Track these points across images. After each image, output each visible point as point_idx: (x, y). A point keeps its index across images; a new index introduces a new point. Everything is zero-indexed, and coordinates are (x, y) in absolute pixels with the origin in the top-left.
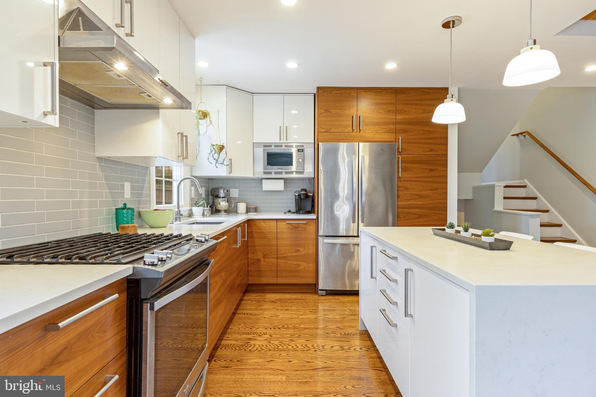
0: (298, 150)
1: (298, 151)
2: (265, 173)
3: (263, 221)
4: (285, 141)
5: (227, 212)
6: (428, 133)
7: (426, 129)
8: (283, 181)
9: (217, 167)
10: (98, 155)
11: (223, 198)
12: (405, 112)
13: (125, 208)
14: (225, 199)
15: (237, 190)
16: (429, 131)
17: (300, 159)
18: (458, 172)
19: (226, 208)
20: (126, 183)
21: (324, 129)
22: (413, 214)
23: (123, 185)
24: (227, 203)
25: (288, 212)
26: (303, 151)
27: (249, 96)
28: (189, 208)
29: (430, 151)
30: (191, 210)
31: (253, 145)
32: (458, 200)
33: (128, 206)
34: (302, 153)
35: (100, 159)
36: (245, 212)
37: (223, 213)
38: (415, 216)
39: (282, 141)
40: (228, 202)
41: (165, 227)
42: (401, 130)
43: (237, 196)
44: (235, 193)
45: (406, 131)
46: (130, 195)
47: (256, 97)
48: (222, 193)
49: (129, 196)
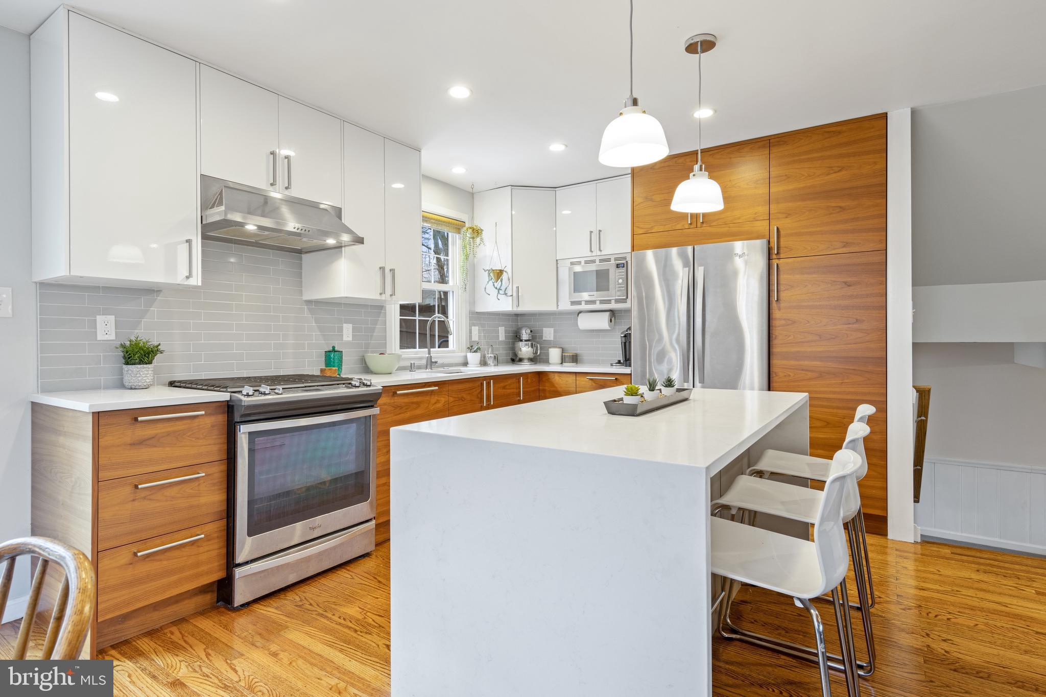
0: (617, 265)
1: (617, 267)
2: (573, 303)
3: (558, 374)
4: (599, 253)
5: (533, 361)
6: (839, 212)
7: (833, 204)
8: (608, 313)
9: (499, 300)
10: (307, 296)
11: (526, 341)
12: (789, 177)
13: (334, 350)
14: (527, 342)
15: (552, 330)
16: (840, 207)
17: (619, 279)
18: (914, 284)
19: (532, 356)
20: (345, 325)
21: (642, 228)
22: (807, 370)
23: (342, 327)
24: (530, 348)
25: (617, 363)
26: (624, 267)
27: (551, 193)
28: (463, 354)
29: (844, 247)
30: (466, 357)
31: (557, 264)
32: (915, 345)
33: (336, 349)
34: (624, 270)
35: (309, 302)
36: (560, 362)
37: (526, 362)
38: (810, 375)
39: (594, 254)
40: (532, 348)
41: (390, 374)
42: (780, 213)
43: (552, 339)
44: (548, 334)
45: (789, 214)
46: (351, 337)
47: (559, 191)
48: (525, 335)
49: (350, 339)
